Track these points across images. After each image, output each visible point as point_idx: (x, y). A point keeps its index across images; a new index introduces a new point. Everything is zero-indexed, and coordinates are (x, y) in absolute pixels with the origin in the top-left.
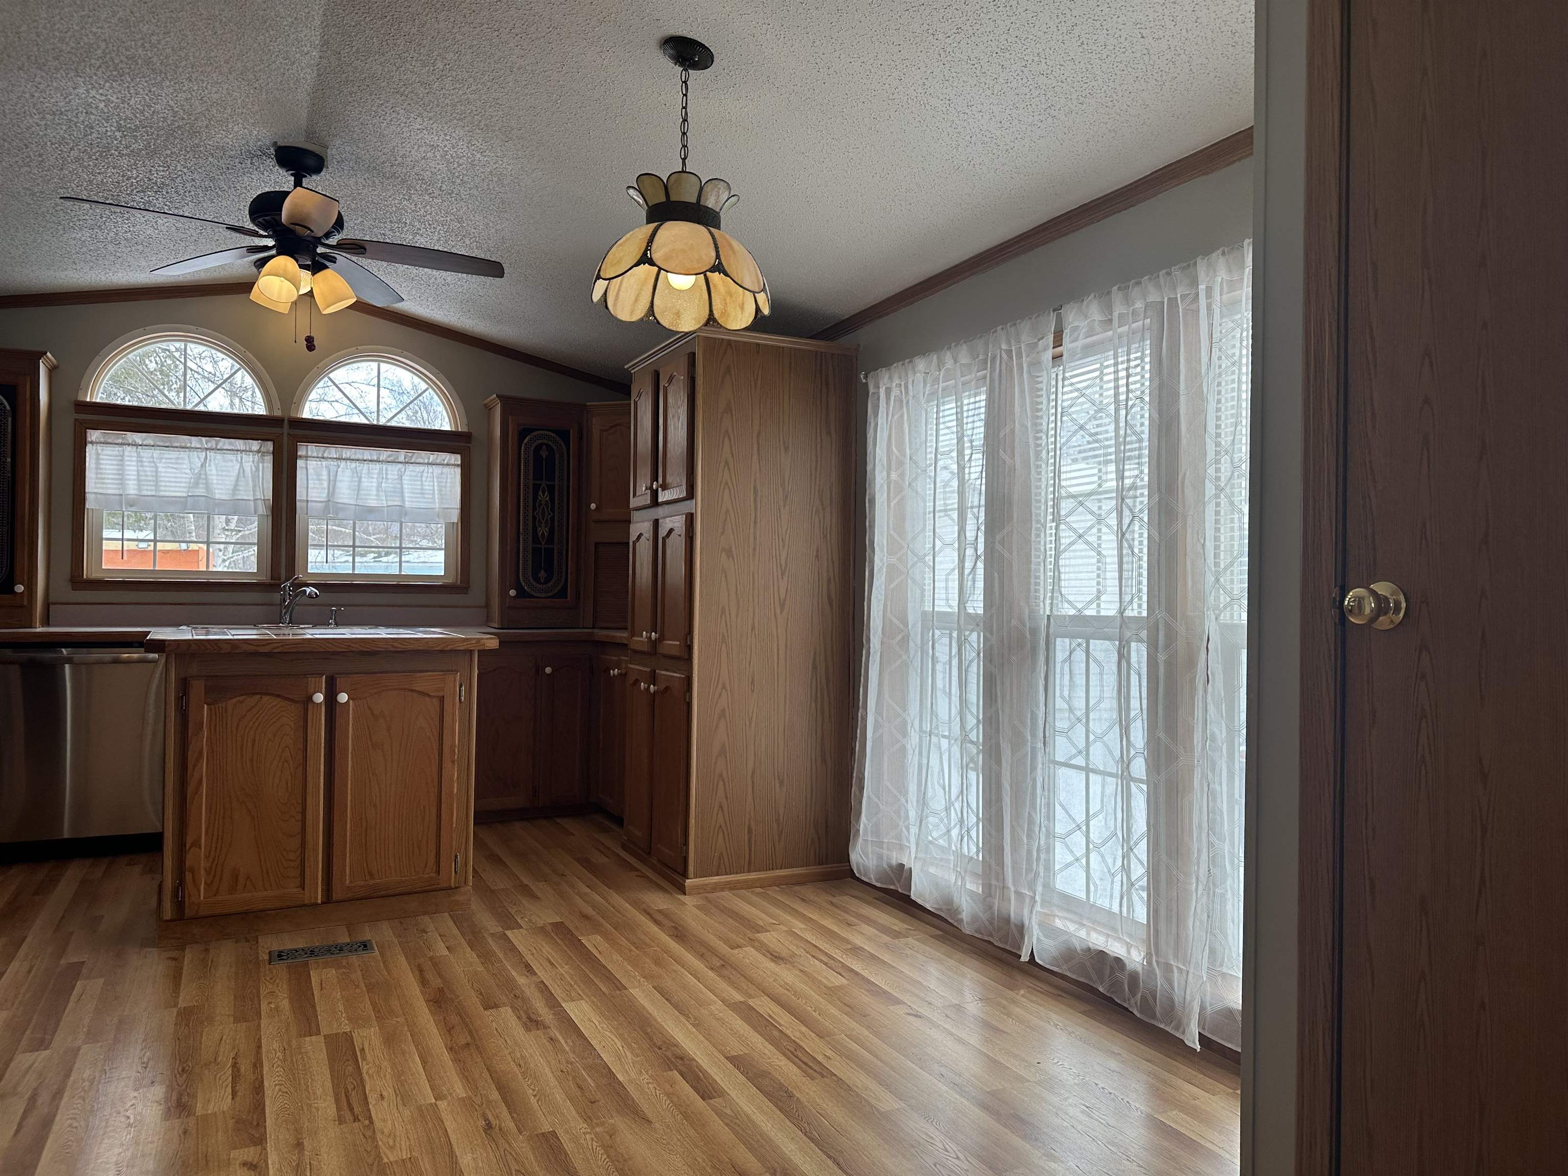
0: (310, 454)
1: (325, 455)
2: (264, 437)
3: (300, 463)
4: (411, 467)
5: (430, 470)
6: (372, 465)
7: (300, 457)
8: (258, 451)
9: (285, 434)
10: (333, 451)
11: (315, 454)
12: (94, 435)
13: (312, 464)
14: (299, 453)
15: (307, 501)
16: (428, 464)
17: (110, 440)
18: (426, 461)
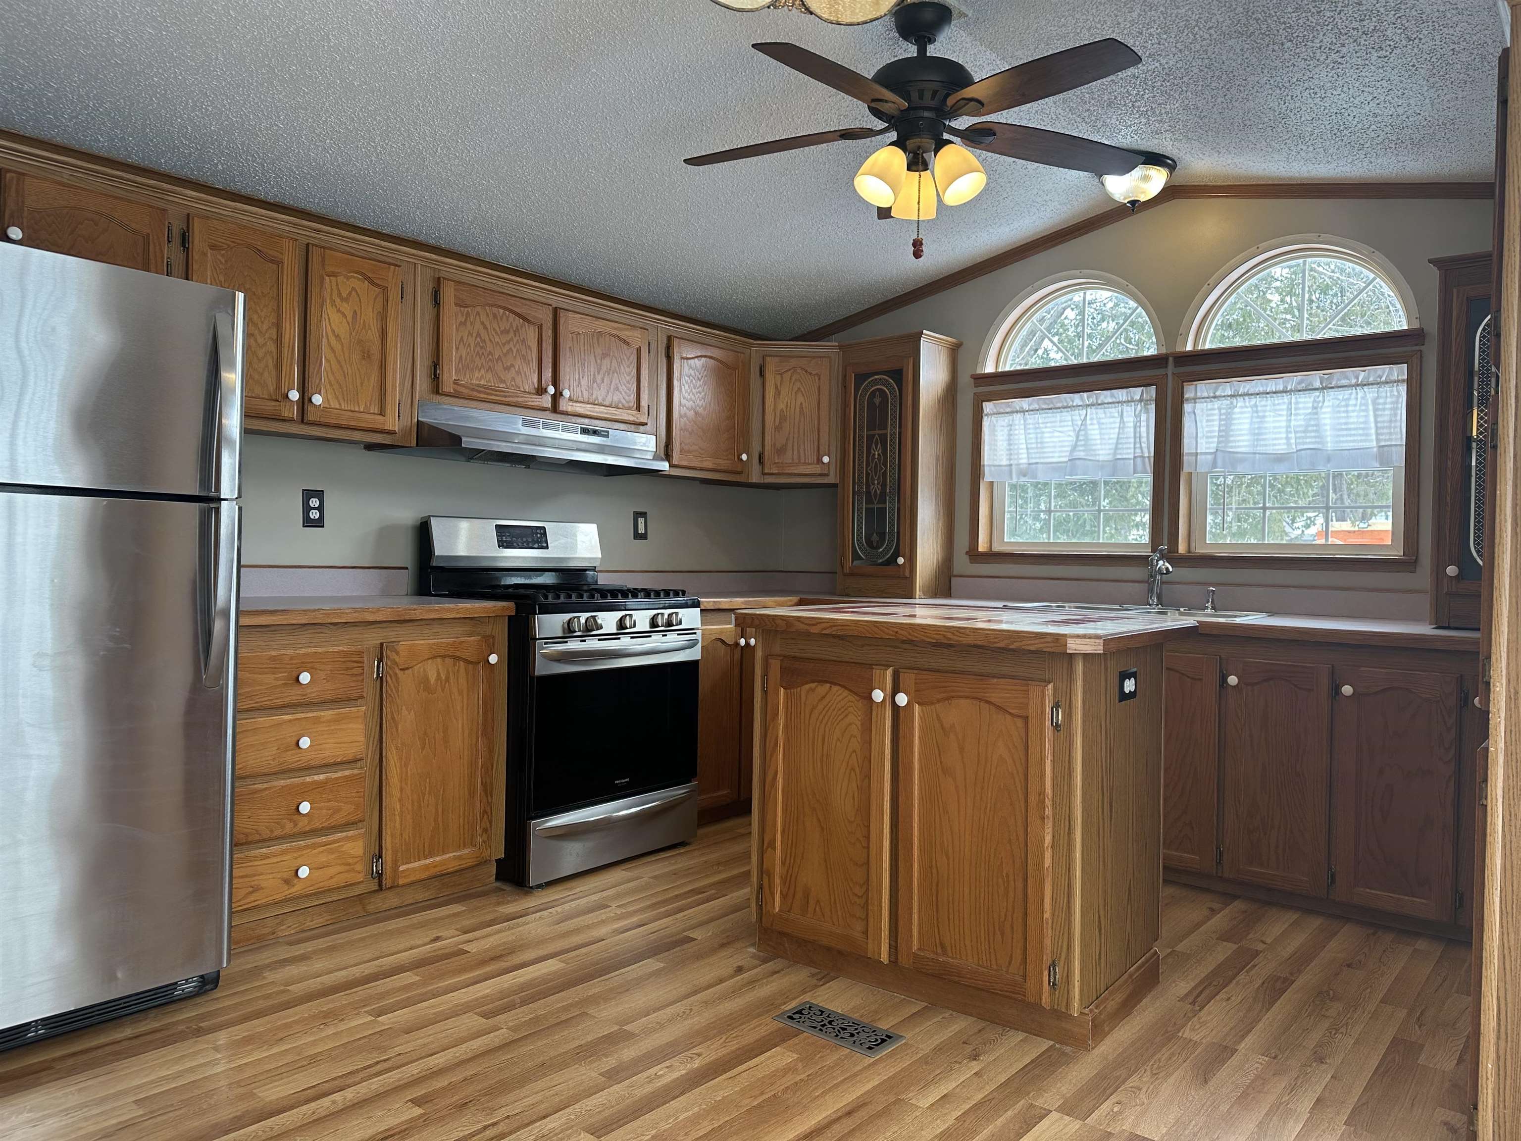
0: (1199, 394)
1: (1218, 394)
2: (1146, 382)
3: (1187, 407)
4: (1332, 393)
5: (1360, 395)
6: (1278, 399)
7: (1187, 400)
8: (1141, 400)
9: (1170, 374)
10: (1226, 387)
11: (1205, 395)
12: (988, 407)
13: (1200, 406)
14: (1186, 396)
15: (1197, 454)
16: (1357, 385)
17: (1002, 410)
18: (1354, 381)
